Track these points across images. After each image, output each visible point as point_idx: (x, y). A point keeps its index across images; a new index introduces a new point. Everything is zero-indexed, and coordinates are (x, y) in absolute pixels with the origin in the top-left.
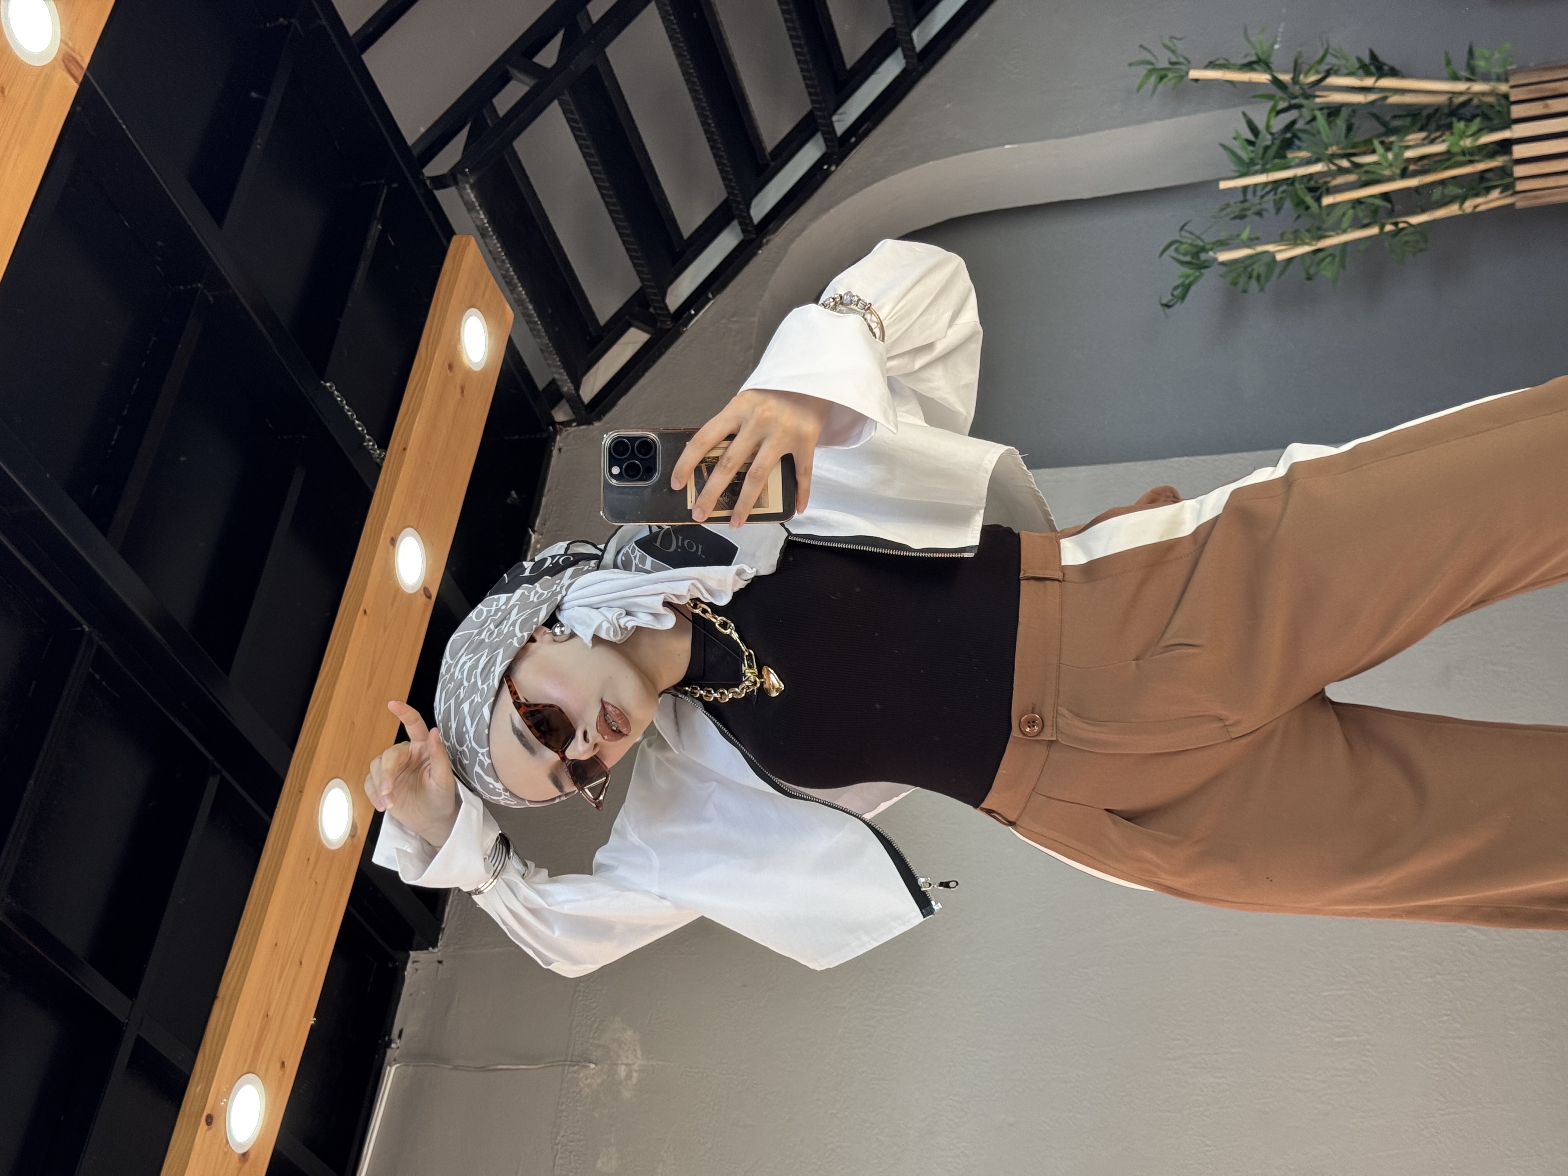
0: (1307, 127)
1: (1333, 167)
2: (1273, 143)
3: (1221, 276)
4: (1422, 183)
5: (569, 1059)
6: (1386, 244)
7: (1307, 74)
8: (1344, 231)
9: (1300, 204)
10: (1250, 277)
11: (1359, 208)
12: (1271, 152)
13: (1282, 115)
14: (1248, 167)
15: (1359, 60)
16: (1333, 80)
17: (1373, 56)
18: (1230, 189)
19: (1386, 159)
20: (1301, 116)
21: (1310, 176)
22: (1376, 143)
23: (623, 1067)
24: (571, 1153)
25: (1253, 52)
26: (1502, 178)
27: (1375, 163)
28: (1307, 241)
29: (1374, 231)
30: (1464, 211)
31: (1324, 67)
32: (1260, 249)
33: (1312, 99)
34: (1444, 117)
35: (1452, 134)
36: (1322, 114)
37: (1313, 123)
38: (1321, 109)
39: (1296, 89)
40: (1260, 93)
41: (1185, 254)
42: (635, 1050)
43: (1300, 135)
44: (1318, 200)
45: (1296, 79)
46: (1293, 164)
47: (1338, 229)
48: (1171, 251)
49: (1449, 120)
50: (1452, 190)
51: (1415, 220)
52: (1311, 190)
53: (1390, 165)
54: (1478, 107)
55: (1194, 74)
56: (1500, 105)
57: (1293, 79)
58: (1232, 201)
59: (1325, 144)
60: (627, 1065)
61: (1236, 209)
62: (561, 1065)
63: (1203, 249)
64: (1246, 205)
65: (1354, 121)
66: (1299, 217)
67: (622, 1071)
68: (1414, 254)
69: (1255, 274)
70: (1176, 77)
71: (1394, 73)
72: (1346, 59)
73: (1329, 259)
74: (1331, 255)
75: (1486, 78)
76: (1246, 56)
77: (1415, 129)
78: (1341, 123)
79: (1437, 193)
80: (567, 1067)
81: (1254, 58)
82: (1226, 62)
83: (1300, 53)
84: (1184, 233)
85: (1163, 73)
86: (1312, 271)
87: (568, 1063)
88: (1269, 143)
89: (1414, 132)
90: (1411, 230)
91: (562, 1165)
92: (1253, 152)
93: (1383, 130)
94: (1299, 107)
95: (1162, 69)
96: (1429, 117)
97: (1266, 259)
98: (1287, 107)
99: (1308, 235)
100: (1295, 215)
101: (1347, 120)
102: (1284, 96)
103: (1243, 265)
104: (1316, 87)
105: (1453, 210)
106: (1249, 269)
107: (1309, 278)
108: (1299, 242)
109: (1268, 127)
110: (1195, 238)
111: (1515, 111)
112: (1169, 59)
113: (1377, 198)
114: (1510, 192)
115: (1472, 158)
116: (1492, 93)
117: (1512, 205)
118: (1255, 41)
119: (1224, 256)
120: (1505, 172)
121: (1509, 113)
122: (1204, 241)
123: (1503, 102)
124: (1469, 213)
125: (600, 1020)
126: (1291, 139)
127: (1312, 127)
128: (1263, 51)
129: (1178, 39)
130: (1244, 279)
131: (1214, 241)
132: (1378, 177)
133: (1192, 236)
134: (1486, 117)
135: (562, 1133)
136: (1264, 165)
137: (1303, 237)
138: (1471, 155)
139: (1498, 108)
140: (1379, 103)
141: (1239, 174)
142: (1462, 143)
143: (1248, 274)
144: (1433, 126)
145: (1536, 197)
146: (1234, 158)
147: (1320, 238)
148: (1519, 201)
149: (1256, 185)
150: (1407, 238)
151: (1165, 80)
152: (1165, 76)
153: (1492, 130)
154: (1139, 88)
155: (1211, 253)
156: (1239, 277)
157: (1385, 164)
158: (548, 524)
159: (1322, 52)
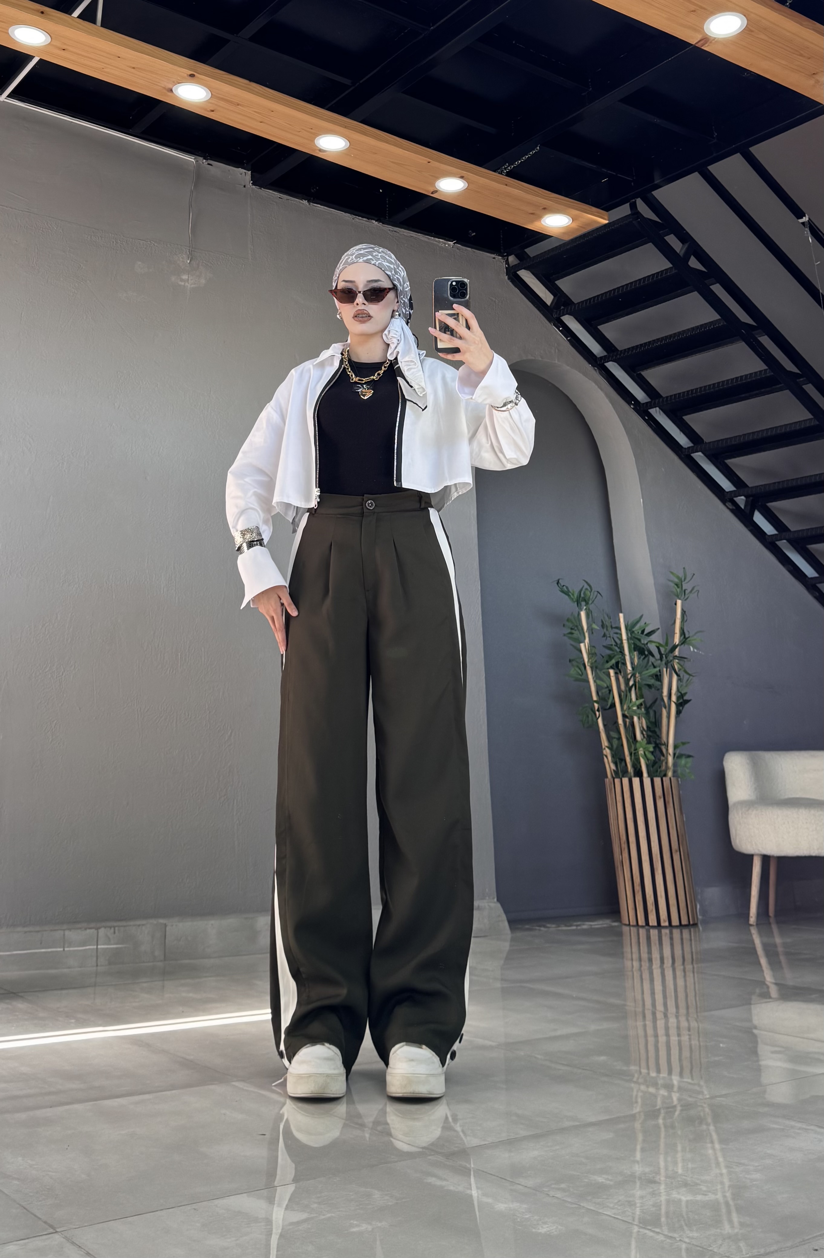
0: (650, 663)
1: (629, 676)
2: (642, 644)
3: (572, 613)
4: (620, 725)
5: (193, 250)
6: (587, 705)
7: (678, 663)
8: (595, 681)
9: (610, 658)
10: (572, 629)
11: (607, 689)
12: (638, 643)
13: (657, 650)
14: (630, 631)
15: (686, 693)
16: (675, 678)
18: (619, 620)
19: (633, 706)
20: (656, 660)
21: (625, 664)
22: (641, 701)
23: (187, 277)
24: (146, 248)
25: (691, 635)
26: (621, 772)
27: (631, 699)
28: (590, 661)
29: (595, 698)
30: (605, 749)
31: (682, 673)
32: (587, 635)
33: (666, 666)
34: (654, 740)
35: (646, 744)
36: (657, 671)
37: (652, 667)
38: (660, 671)
40: (669, 638)
41: (584, 593)
42: (195, 284)
43: (647, 659)
44: (612, 667)
45: (676, 658)
46: (631, 654)
47: (597, 678)
48: (586, 586)
49: (653, 743)
50: (615, 743)
51: (600, 722)
52: (617, 663)
54: (660, 760)
55: (679, 602)
56: (661, 771)
57: (676, 656)
58: (612, 620)
59: (641, 673)
60: (188, 279)
61: (607, 623)
62: (190, 245)
63: (587, 604)
64: (609, 628)
65: (653, 689)
66: (603, 657)
67: (185, 277)
68: (582, 721)
69: (573, 631)
70: (678, 594)
71: (678, 712)
72: (686, 686)
73: (581, 673)
74: (583, 674)
75: (675, 765)
76: (688, 632)
77: (649, 724)
78: (652, 681)
79: (614, 734)
80: (189, 249)
81: (687, 636)
82: (685, 620)
83: (690, 661)
84: (596, 593)
85: (680, 586)
86: (574, 663)
87: (191, 249)
88: (642, 642)
89: (647, 723)
90: (595, 719)
91: (140, 244)
92: (638, 633)
93: (648, 705)
94: (661, 659)
95: (682, 585)
96: (654, 732)
97: (581, 637)
98: (661, 653)
99: (593, 661)
100: (603, 655)
101: (653, 686)
102: (667, 651)
103: (578, 624)
104: (671, 667)
105: (605, 742)
106: (576, 628)
107: (570, 661)
108: (590, 656)
109: (651, 641)
110: (593, 600)
111: (657, 780)
112: (687, 590)
113: (612, 701)
114: (614, 776)
115: (633, 755)
116: (667, 768)
117: (607, 777)
118: (695, 637)
119: (583, 614)
120: (625, 773)
121: (657, 776)
122: (591, 603)
123: (663, 773)
124: (602, 752)
125: (211, 266)
126: (645, 654)
127: (650, 666)
128: (690, 640)
129: (697, 595)
130: (571, 625)
131: (591, 609)
132: (623, 702)
133: (594, 597)
134: (655, 763)
135: (156, 244)
136: (631, 639)
137: (593, 658)
138: (635, 753)
139: (659, 770)
140: (662, 703)
141: (626, 625)
142: (641, 749)
143: (573, 628)
144: (650, 733)
145: (611, 790)
146: (635, 622)
147: (592, 668)
148: (609, 780)
149: (621, 634)
150: (590, 716)
151: (676, 587)
152: (678, 587)
153: (647, 766)
154: (672, 573)
155: (585, 608)
156: (572, 622)
157: (630, 706)
158: (458, 251)
159: (690, 673)
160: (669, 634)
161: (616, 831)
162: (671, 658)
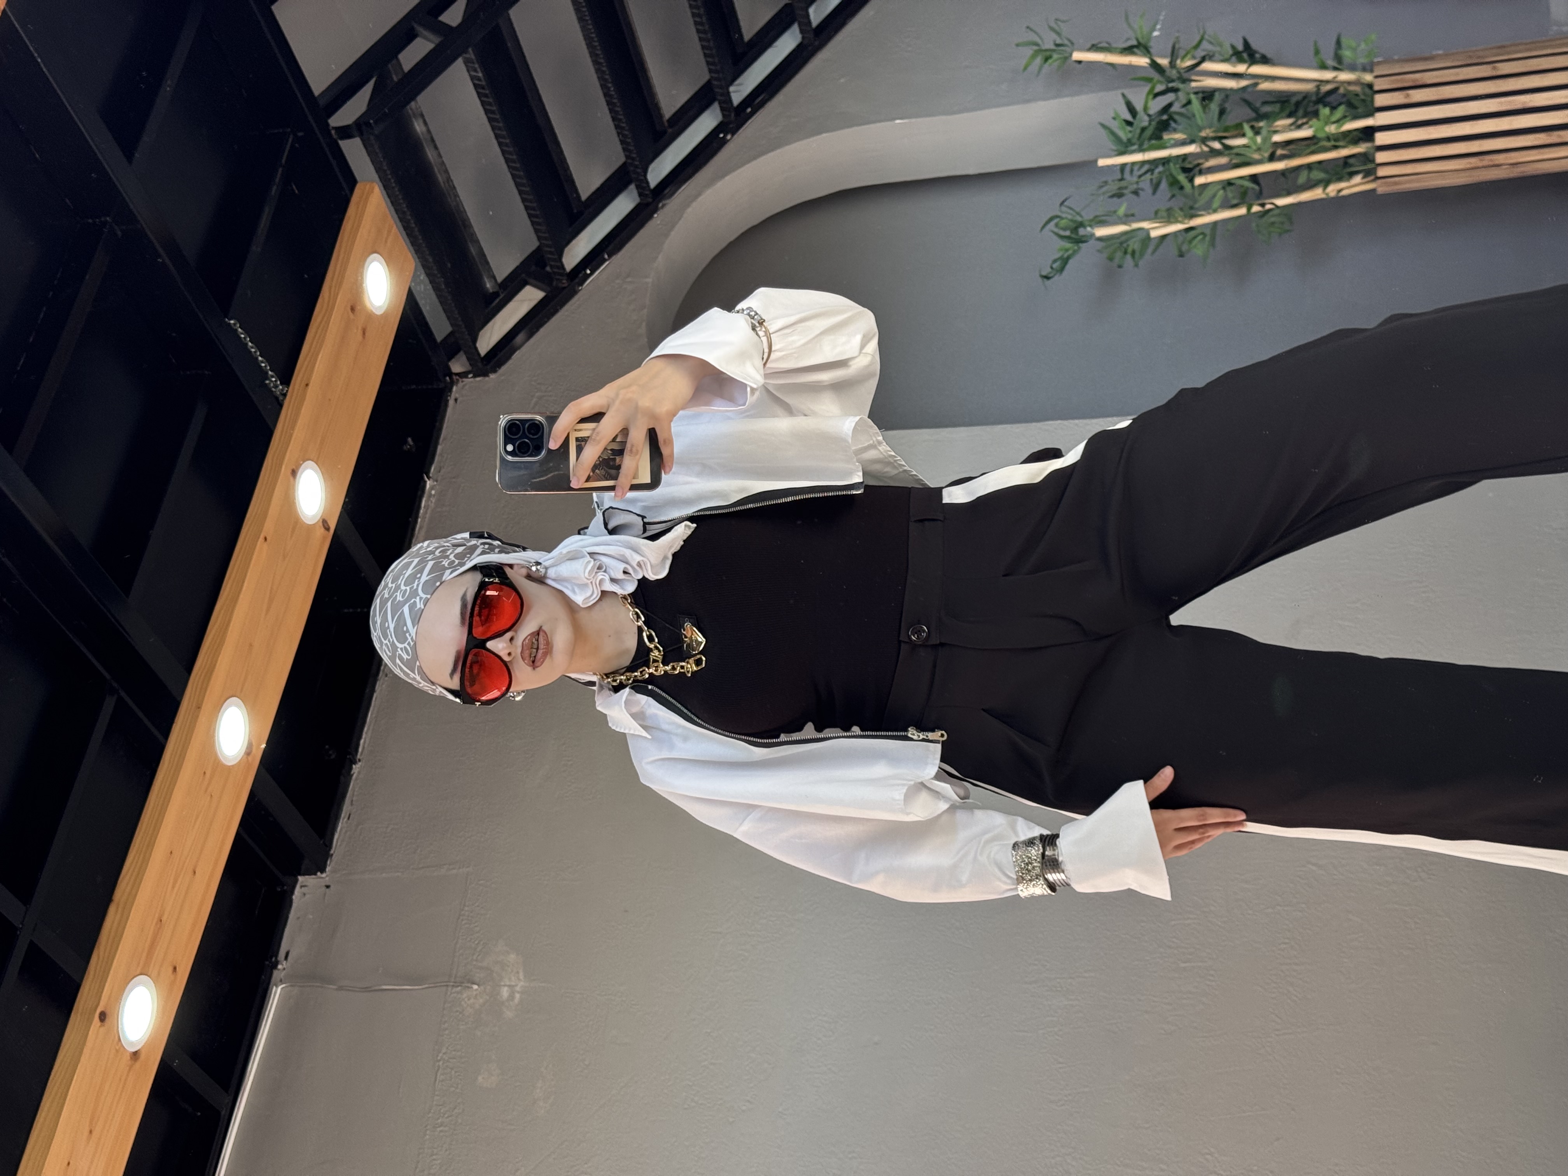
0: (1183, 110)
1: (1206, 149)
2: (1150, 124)
3: (1097, 250)
4: (1287, 166)
5: (453, 980)
6: (1254, 225)
7: (1183, 58)
8: (1215, 211)
9: (1174, 183)
10: (1126, 253)
11: (1229, 189)
12: (1148, 133)
13: (1159, 98)
14: (1127, 147)
15: (1233, 47)
16: (1208, 66)
17: (1246, 44)
18: (1108, 166)
19: (1255, 142)
20: (1177, 99)
21: (1185, 157)
22: (1247, 128)
23: (506, 989)
24: (452, 1069)
25: (1132, 34)
26: (1365, 164)
27: (1245, 146)
28: (1180, 219)
29: (1242, 211)
30: (1327, 194)
31: (1200, 53)
32: (1135, 226)
33: (1188, 83)
34: (1311, 104)
35: (1319, 120)
36: (1197, 98)
37: (1189, 107)
38: (1196, 93)
39: (1174, 74)
40: (1139, 76)
41: (1065, 229)
42: (518, 973)
43: (1176, 117)
44: (1191, 180)
45: (1173, 63)
46: (1168, 144)
47: (1209, 208)
48: (1052, 225)
49: (1316, 107)
50: (1317, 175)
51: (1281, 202)
52: (1185, 170)
53: (1259, 149)
54: (1344, 95)
55: (1077, 56)
56: (1364, 94)
57: (1171, 63)
58: (1110, 180)
59: (1198, 126)
60: (509, 986)
61: (1113, 187)
62: (445, 986)
63: (1082, 225)
64: (1123, 184)
65: (1227, 105)
66: (1173, 196)
67: (505, 992)
68: (1280, 234)
69: (1130, 249)
70: (1061, 58)
71: (1265, 60)
72: (1221, 45)
73: (1201, 237)
74: (1202, 233)
75: (1352, 68)
76: (1128, 39)
77: (1284, 114)
78: (1214, 107)
79: (1302, 177)
80: (451, 987)
81: (1135, 43)
82: (1106, 45)
83: (1177, 38)
84: (1064, 208)
85: (1048, 53)
86: (1185, 248)
87: (452, 984)
88: (1146, 124)
89: (1282, 118)
90: (1277, 212)
91: (443, 1081)
92: (1130, 132)
93: (1254, 115)
94: (1175, 90)
95: (1046, 50)
96: (1298, 104)
97: (1141, 235)
98: (1165, 90)
99: (1181, 213)
100: (1169, 195)
101: (1221, 105)
102: (1161, 79)
103: (1119, 241)
104: (1192, 72)
105: (1317, 193)
106: (1125, 245)
107: (1181, 255)
108: (1172, 220)
109: (1145, 109)
110: (1074, 214)
111: (1380, 100)
112: (1055, 41)
113: (1246, 180)
114: (1372, 178)
115: (1337, 144)
116: (1357, 82)
117: (1373, 191)
118: (1136, 26)
119: (1101, 232)
120: (1367, 158)
121: (1372, 101)
122: (1081, 216)
123: (1367, 90)
124: (1333, 198)
125: (483, 943)
126: (1167, 120)
127: (1187, 110)
128: (1143, 39)
129: (1063, 22)
130: (1119, 254)
131: (1091, 217)
132: (1247, 160)
133: (1071, 212)
134: (1350, 105)
135: (444, 1050)
136: (1141, 145)
137: (1176, 215)
138: (1335, 140)
139: (1362, 97)
140: (1250, 90)
141: (1116, 153)
142: (1327, 129)
143: (1123, 250)
144: (1301, 112)
145: (1396, 183)
146: (1111, 136)
147: (1192, 216)
148: (1380, 186)
149: (1133, 164)
150: (1273, 219)
151: (1050, 61)
152: (1050, 57)
153: (1356, 117)
154: (1025, 69)
155: (1089, 229)
156: (1115, 252)
157: (1254, 147)
158: (443, 471)
159: (1198, 38)
160: (1130, 74)
161: (1463, 174)
162: (1174, 72)
